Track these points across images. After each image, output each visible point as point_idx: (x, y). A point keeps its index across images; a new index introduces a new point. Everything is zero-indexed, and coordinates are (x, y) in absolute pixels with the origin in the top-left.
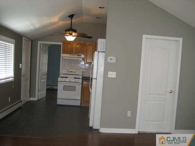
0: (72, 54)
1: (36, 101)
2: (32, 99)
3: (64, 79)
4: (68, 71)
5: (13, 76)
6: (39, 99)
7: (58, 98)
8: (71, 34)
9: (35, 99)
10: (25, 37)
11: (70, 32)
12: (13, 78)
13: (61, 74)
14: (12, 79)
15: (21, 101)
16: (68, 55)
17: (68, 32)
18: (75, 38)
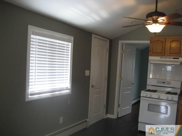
0: (164, 55)
1: (114, 119)
2: (109, 116)
3: (149, 94)
4: (158, 82)
5: (69, 88)
6: (119, 116)
7: (139, 121)
8: (156, 22)
9: (114, 117)
10: (94, 34)
11: (154, 17)
12: (69, 89)
13: (148, 85)
14: (69, 91)
15: (86, 121)
16: (158, 58)
17: (150, 18)
18: (163, 26)
